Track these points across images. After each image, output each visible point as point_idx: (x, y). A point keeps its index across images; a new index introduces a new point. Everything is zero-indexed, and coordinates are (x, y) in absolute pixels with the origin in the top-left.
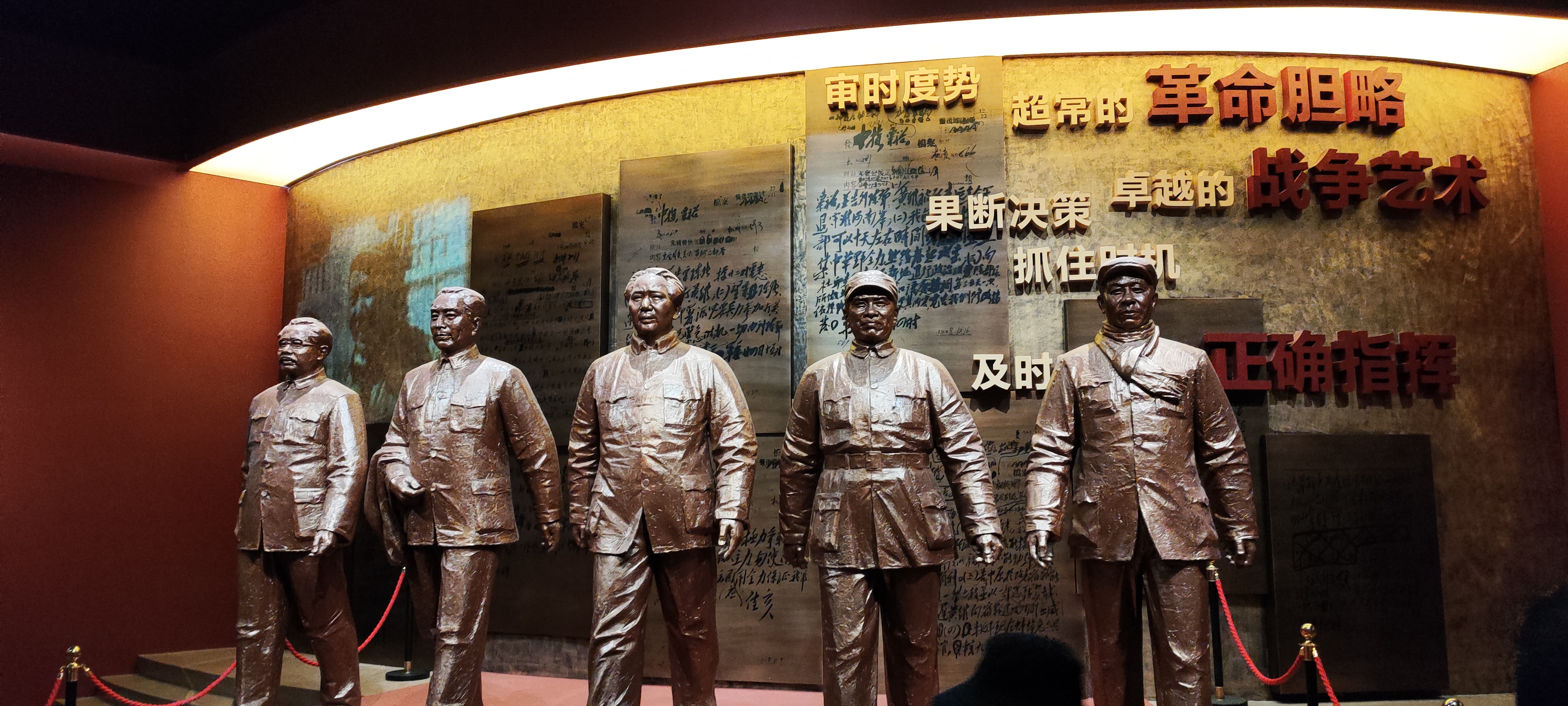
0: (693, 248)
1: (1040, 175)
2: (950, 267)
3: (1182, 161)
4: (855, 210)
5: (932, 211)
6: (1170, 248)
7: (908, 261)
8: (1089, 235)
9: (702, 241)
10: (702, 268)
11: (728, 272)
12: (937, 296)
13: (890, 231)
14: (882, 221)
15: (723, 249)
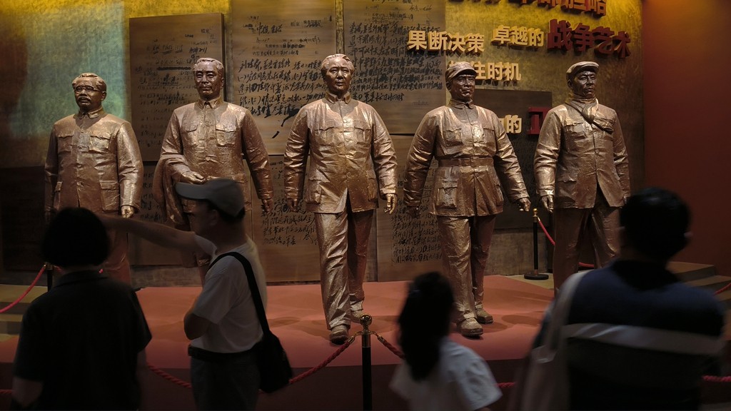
0: (279, 50)
1: (461, 24)
2: (418, 69)
3: (522, 23)
4: (370, 35)
5: (411, 38)
6: (517, 65)
7: (398, 65)
8: (482, 57)
9: (284, 46)
10: (285, 62)
11: (300, 65)
12: (412, 84)
13: (389, 48)
14: (385, 41)
15: (297, 51)
